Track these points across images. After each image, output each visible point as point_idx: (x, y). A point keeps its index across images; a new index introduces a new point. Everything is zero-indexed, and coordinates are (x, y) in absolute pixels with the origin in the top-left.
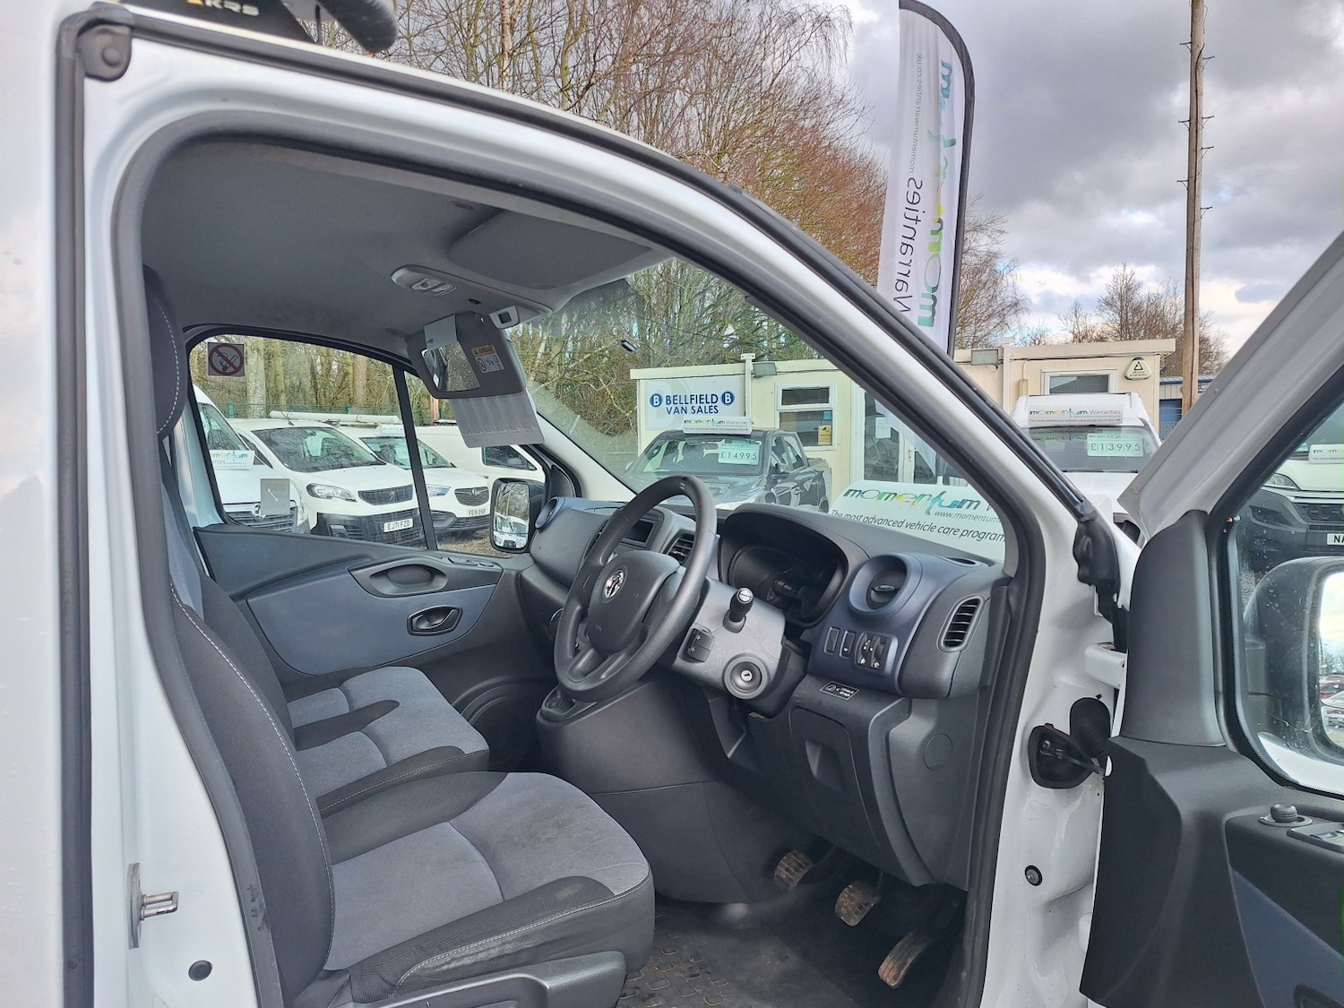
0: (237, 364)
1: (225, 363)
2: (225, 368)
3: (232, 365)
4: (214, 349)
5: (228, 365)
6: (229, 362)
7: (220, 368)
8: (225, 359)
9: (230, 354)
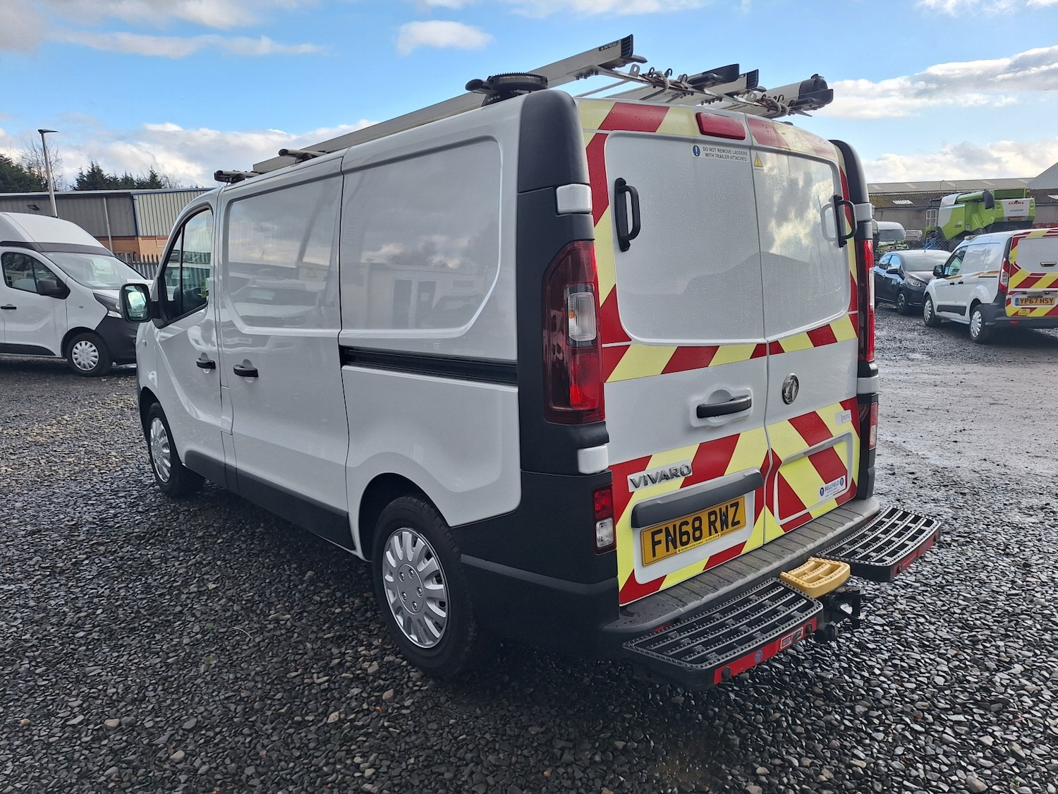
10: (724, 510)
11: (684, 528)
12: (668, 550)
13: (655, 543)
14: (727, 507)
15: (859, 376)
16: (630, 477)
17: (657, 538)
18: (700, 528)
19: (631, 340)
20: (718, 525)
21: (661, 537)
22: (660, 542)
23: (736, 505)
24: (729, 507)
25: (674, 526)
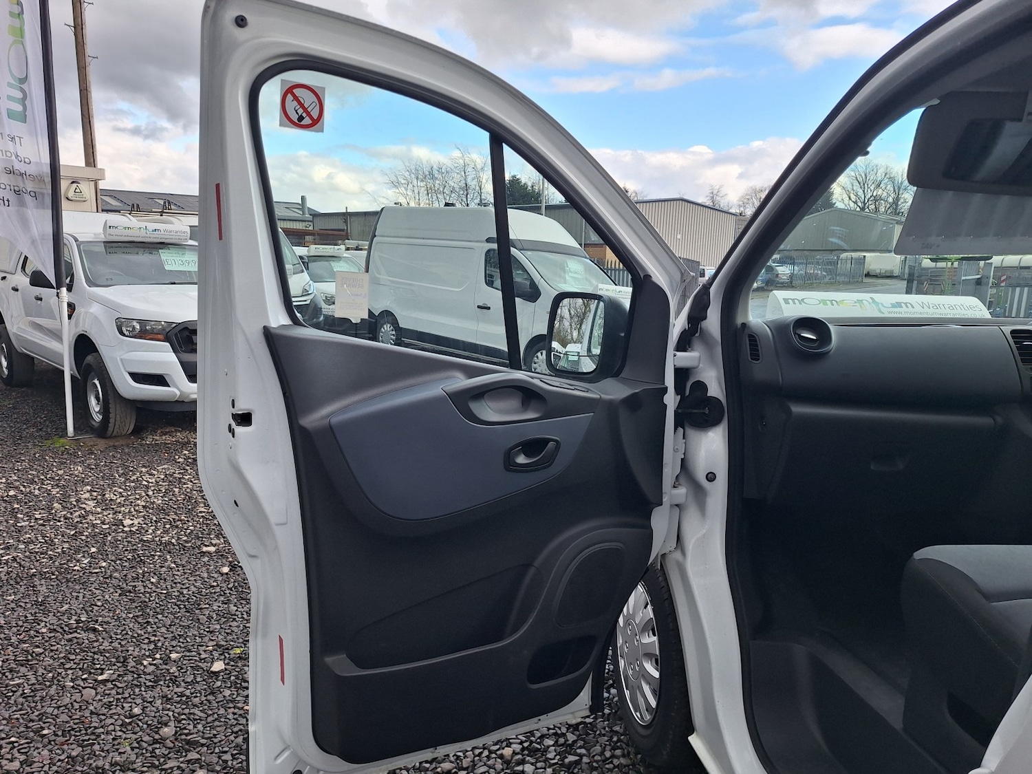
0: (315, 115)
1: (300, 111)
2: (301, 118)
3: (309, 114)
4: (289, 91)
5: (304, 115)
6: (305, 110)
7: (295, 118)
8: (302, 105)
9: (307, 98)
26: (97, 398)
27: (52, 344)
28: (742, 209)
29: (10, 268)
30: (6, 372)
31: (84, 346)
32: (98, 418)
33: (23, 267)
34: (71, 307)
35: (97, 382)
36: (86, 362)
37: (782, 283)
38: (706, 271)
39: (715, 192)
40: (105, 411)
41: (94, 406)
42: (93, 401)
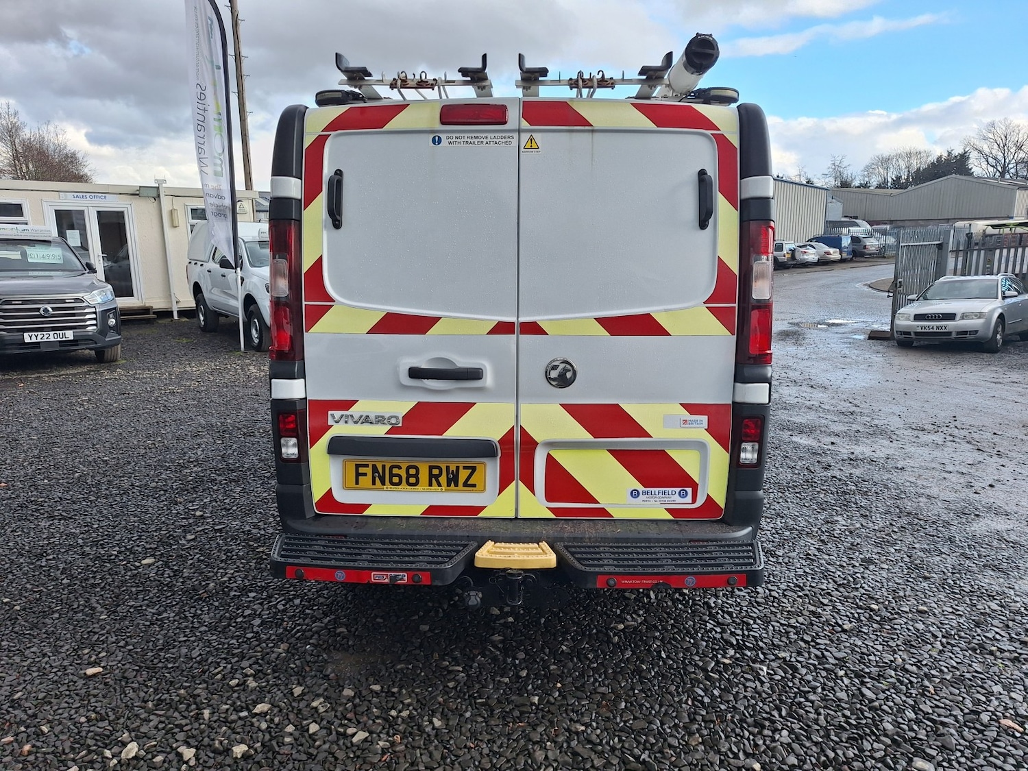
10: (453, 468)
11: (395, 471)
12: (374, 483)
13: (358, 475)
14: (458, 468)
15: (736, 381)
16: (330, 412)
17: (361, 470)
18: (416, 476)
19: (334, 301)
20: (443, 479)
21: (369, 471)
22: (365, 475)
23: (473, 469)
24: (461, 468)
25: (384, 467)
26: (256, 330)
27: (233, 302)
28: (867, 179)
29: (205, 258)
30: (203, 323)
31: (249, 300)
32: (256, 341)
33: (213, 258)
34: (242, 279)
35: (256, 320)
36: (250, 309)
37: (870, 254)
38: (784, 245)
39: (837, 163)
40: (260, 337)
41: (254, 333)
42: (254, 332)
